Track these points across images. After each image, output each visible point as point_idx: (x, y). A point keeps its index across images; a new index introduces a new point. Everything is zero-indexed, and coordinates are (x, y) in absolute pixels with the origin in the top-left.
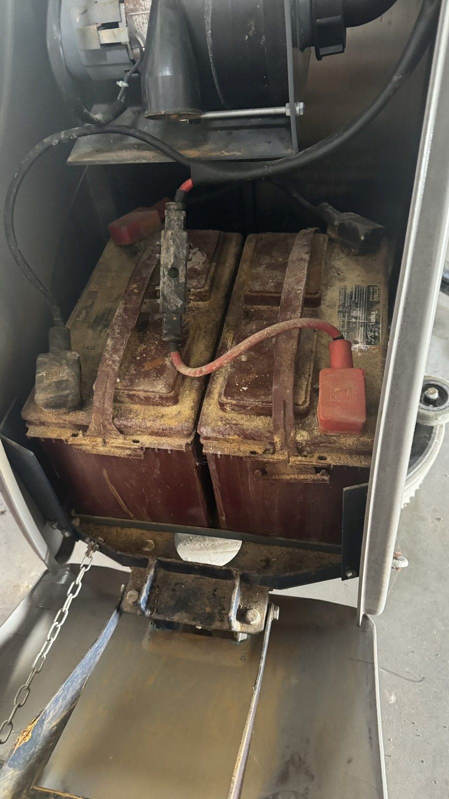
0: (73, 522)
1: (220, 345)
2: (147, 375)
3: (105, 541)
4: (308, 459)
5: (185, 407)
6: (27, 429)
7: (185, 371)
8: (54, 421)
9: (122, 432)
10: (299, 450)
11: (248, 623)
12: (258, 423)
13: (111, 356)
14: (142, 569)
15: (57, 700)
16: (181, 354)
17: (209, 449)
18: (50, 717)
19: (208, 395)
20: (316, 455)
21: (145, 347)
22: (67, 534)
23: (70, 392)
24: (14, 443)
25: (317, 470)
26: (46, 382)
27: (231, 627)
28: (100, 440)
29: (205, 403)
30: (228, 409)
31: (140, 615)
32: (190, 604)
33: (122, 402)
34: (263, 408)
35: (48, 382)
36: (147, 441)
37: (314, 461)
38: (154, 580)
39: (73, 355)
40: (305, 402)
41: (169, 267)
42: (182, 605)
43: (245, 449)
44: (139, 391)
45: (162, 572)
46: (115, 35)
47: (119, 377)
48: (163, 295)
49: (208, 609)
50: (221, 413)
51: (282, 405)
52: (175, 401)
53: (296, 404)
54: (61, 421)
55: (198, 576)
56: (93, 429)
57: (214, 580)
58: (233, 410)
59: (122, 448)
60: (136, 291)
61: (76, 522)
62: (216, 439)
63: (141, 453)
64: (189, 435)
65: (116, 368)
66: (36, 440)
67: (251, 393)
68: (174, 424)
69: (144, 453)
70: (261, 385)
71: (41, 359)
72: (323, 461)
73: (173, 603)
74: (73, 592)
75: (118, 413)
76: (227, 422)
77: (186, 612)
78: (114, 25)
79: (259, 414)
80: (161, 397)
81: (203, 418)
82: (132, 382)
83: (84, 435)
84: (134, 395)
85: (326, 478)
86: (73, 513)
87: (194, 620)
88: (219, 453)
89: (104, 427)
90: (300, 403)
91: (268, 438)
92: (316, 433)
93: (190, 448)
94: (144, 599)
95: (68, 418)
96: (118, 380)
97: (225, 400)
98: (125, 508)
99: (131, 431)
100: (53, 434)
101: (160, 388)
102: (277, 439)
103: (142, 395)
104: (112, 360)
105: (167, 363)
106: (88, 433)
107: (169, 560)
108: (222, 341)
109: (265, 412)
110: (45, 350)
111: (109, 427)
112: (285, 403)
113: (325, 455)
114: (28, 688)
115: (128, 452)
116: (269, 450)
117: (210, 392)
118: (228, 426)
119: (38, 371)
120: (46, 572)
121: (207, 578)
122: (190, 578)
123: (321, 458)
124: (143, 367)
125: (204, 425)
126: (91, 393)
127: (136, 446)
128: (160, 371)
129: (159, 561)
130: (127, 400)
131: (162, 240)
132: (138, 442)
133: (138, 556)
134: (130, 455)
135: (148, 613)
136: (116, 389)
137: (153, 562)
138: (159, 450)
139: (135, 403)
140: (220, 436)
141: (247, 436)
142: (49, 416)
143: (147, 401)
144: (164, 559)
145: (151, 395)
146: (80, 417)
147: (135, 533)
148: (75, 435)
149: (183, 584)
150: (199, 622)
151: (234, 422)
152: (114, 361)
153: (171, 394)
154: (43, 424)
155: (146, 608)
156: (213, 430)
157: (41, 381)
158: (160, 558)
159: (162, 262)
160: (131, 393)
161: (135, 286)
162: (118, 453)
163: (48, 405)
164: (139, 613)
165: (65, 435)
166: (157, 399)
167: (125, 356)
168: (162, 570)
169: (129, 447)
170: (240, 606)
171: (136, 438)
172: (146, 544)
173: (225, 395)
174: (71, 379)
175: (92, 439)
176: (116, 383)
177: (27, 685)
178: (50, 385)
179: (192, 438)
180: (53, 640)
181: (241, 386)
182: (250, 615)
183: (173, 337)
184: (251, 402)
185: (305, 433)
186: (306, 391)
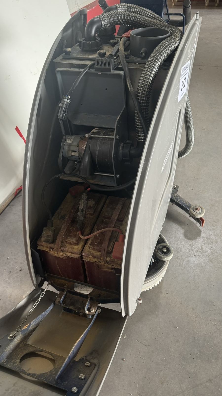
0: (45, 275)
1: (93, 230)
2: (71, 236)
3: (53, 282)
4: (109, 265)
5: (80, 247)
6: (38, 247)
7: (82, 237)
8: (45, 245)
9: (62, 251)
10: (107, 262)
11: (90, 312)
12: (98, 254)
13: (63, 230)
14: (63, 292)
15: (34, 322)
16: (81, 232)
17: (84, 259)
18: (32, 326)
19: (87, 244)
20: (112, 265)
21: (72, 228)
22: (43, 279)
23: (51, 239)
24: (34, 250)
25: (112, 269)
26: (45, 235)
27: (85, 312)
28: (56, 252)
29: (85, 246)
30: (91, 249)
31: (60, 305)
32: (75, 304)
33: (64, 243)
34: (99, 250)
35: (46, 235)
36: (68, 254)
37: (111, 266)
38: (66, 295)
39: (53, 228)
40: (110, 250)
41: (81, 209)
42: (72, 304)
43: (94, 260)
44: (68, 240)
45: (68, 294)
46: (75, 154)
47: (64, 236)
48: (79, 216)
49: (80, 306)
50: (89, 250)
51: (104, 250)
52: (78, 245)
53: (107, 250)
54: (47, 246)
55: (79, 296)
56: (55, 249)
57: (83, 298)
58: (92, 249)
59: (62, 255)
60: (73, 212)
61: (46, 275)
62: (86, 256)
63: (67, 257)
64: (80, 254)
65: (64, 234)
66: (39, 250)
67: (97, 245)
68: (76, 251)
69: (67, 258)
70: (100, 244)
71: (45, 228)
72: (113, 266)
73: (70, 303)
74: (42, 295)
75: (62, 246)
76: (90, 252)
77: (73, 306)
78: (76, 152)
79: (98, 251)
80: (74, 243)
81: (84, 250)
82: (67, 237)
83: (52, 250)
84: (67, 241)
85: (114, 271)
86: (45, 273)
87: (75, 309)
88: (87, 260)
89: (58, 249)
90: (109, 250)
91: (99, 258)
92: (112, 258)
93: (80, 258)
94: (62, 300)
95: (49, 245)
96: (64, 237)
97: (90, 246)
98: (60, 273)
99: (65, 251)
100: (44, 249)
101: (74, 240)
102: (102, 259)
103: (69, 242)
104: (63, 231)
105: (77, 233)
106: (53, 250)
107: (71, 290)
108: (94, 228)
109: (99, 251)
110: (46, 226)
111: (59, 249)
112: (105, 250)
113: (114, 265)
114: (26, 319)
115: (63, 257)
116: (100, 261)
117: (87, 243)
118: (90, 253)
119: (43, 231)
120: (35, 289)
121: (81, 297)
122: (76, 296)
123: (113, 265)
124: (71, 234)
125: (84, 252)
126: (56, 239)
127: (65, 255)
128: (75, 236)
129: (68, 290)
130: (65, 242)
131: (80, 202)
132: (66, 254)
133: (62, 288)
134: (63, 258)
135: (62, 305)
136: (63, 239)
137: (66, 290)
138: (71, 257)
139: (67, 244)
140: (87, 256)
141: (94, 257)
142: (44, 244)
143: (70, 243)
144: (69, 290)
145: (71, 242)
146: (52, 245)
147: (62, 281)
148: (50, 250)
149: (74, 298)
150: (76, 310)
151: (92, 253)
152: (63, 232)
153: (77, 243)
154: (42, 246)
155: (62, 303)
156: (86, 254)
157: (44, 235)
158: (68, 289)
159: (80, 208)
160: (66, 241)
161: (73, 210)
162: (61, 257)
163: (44, 241)
164: (60, 304)
165: (47, 250)
166: (73, 243)
167: (66, 230)
168: (69, 293)
169: (63, 255)
170: (89, 307)
171: (66, 253)
172: (65, 285)
173: (90, 245)
174: (51, 235)
175: (54, 252)
176: (63, 237)
177: (26, 318)
178: (46, 236)
179: (80, 255)
180: (35, 307)
181: (95, 243)
182: (91, 309)
183: (80, 227)
184: (97, 248)
185: (109, 258)
186: (111, 247)
